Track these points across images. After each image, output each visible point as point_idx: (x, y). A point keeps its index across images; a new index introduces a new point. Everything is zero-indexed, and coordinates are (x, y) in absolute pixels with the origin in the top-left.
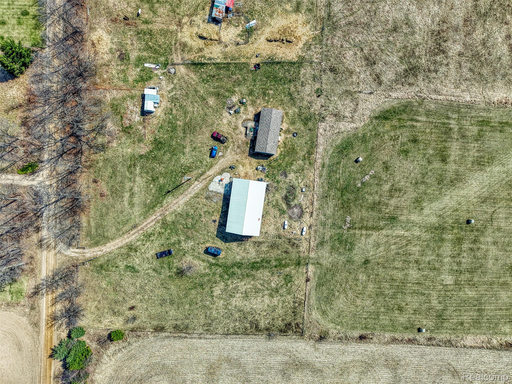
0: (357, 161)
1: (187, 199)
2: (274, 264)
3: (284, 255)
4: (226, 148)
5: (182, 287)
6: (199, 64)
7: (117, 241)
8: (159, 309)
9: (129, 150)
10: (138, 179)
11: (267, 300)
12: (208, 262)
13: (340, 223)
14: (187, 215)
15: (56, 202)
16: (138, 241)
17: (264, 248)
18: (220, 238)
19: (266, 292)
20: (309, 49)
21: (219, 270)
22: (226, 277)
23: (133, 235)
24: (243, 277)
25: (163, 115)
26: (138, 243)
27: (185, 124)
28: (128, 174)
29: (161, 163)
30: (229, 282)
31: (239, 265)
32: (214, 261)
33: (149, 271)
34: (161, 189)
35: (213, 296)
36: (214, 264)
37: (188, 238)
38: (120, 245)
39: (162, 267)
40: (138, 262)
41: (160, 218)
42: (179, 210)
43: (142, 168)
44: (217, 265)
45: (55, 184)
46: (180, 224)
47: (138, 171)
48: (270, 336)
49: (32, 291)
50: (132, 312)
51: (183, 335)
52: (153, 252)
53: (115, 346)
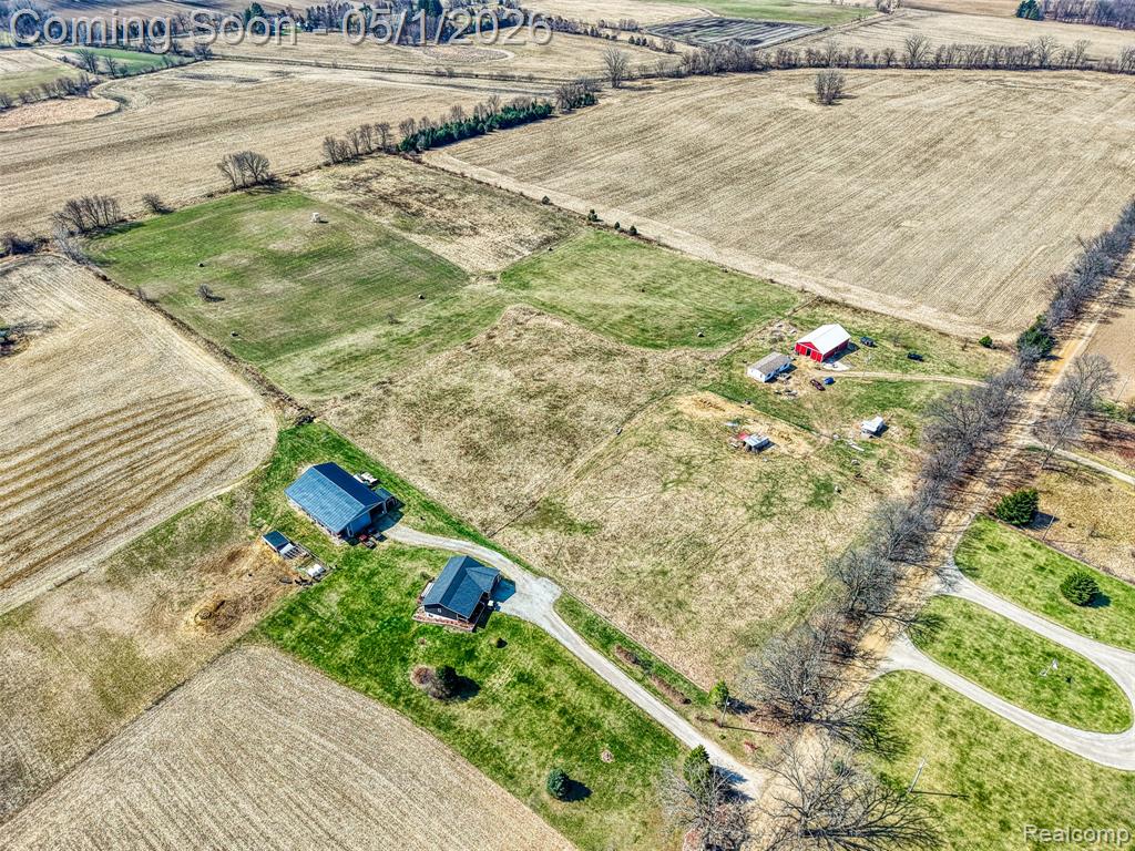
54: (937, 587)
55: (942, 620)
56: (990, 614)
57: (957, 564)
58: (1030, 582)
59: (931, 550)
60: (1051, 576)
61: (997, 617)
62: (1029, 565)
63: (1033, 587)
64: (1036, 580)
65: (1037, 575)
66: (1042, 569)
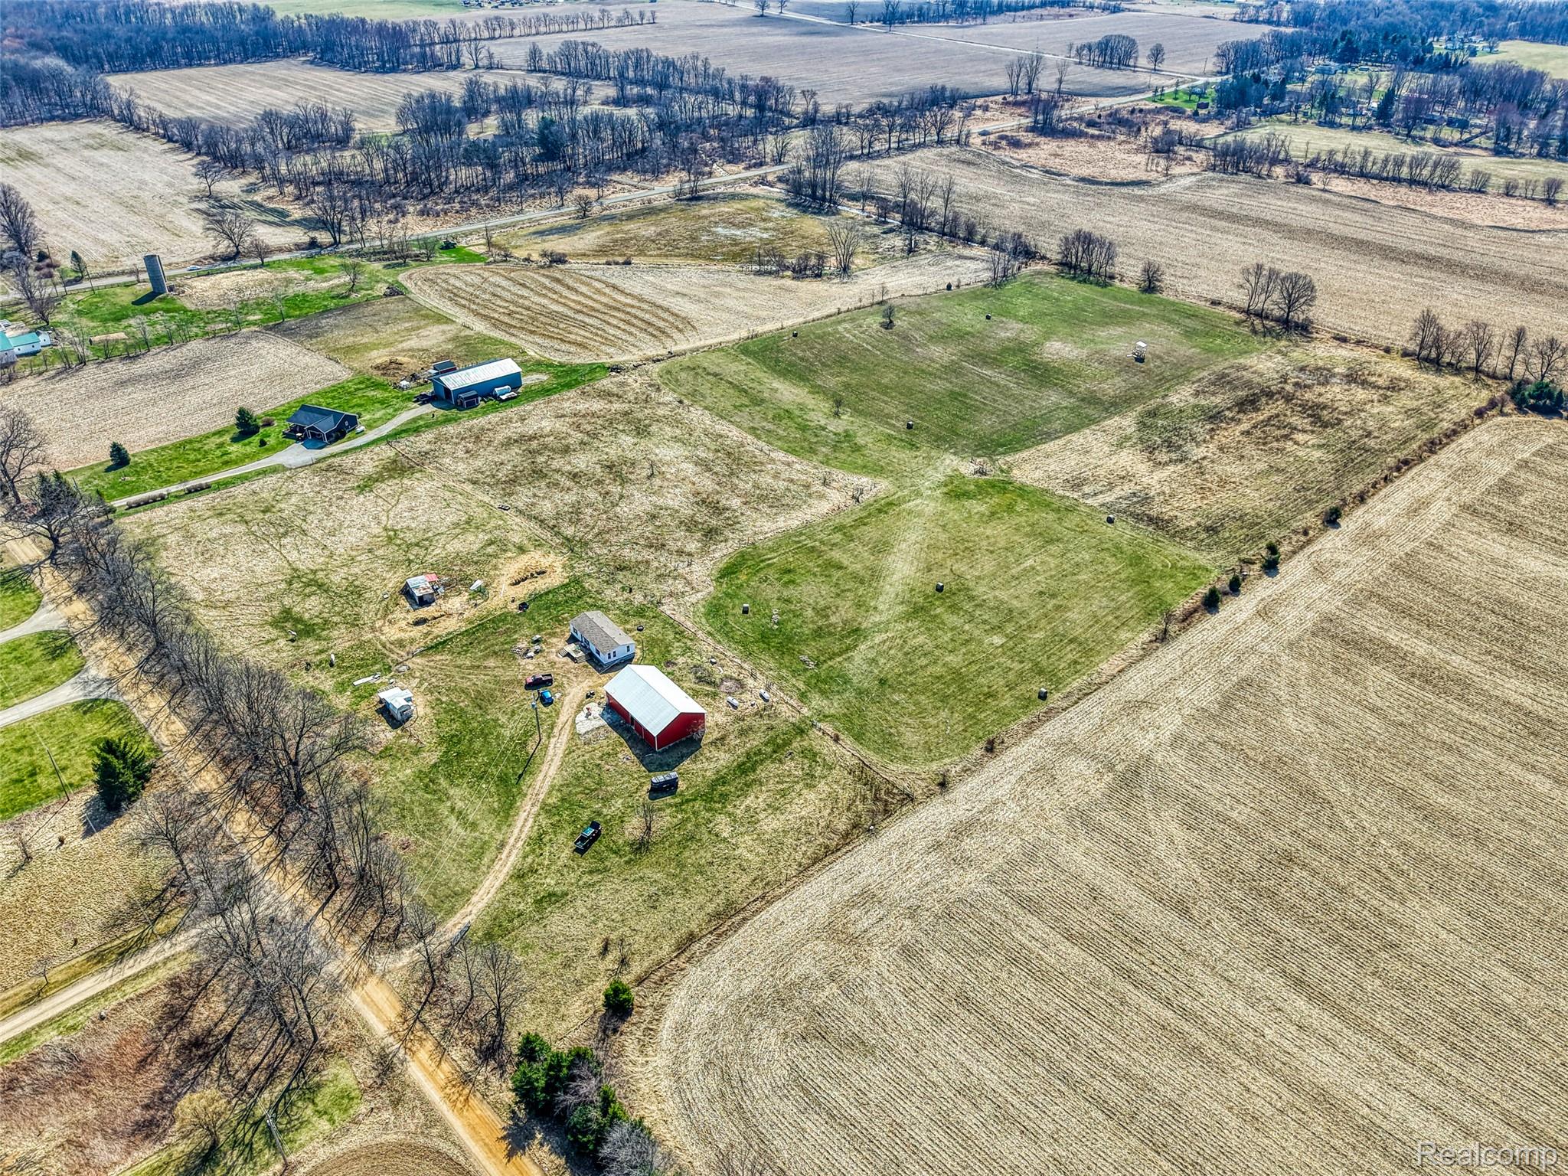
0: (745, 611)
1: (557, 762)
2: (769, 750)
3: (771, 733)
4: (561, 685)
5: (662, 860)
6: (437, 645)
7: (487, 884)
8: (657, 917)
9: (408, 771)
10: (451, 792)
11: (811, 796)
12: (671, 805)
13: (801, 666)
14: (578, 779)
15: (321, 909)
16: (525, 857)
17: (733, 741)
18: (656, 770)
19: (798, 787)
20: (572, 567)
21: (698, 805)
22: (719, 806)
23: (508, 857)
24: (743, 792)
25: (428, 710)
26: (529, 860)
27: (473, 700)
28: (429, 796)
29: (475, 754)
30: (730, 808)
31: (721, 780)
32: (678, 800)
33: (585, 879)
34: (503, 780)
35: (725, 840)
36: (682, 804)
37: (605, 800)
38: (497, 884)
39: (602, 860)
40: (553, 882)
41: (536, 809)
42: (558, 781)
43: (448, 776)
44: (688, 801)
45: (302, 891)
46: (577, 794)
47: (443, 782)
48: (872, 832)
49: (374, 1074)
50: (610, 957)
51: (736, 919)
52: (567, 852)
53: (631, 1033)
54: (93, 672)
55: (54, 659)
56: (25, 697)
57: (106, 701)
58: (26, 752)
59: (144, 687)
60: (15, 776)
61: (16, 701)
62: (45, 763)
63: (18, 751)
64: (25, 759)
65: (31, 764)
66: (33, 774)
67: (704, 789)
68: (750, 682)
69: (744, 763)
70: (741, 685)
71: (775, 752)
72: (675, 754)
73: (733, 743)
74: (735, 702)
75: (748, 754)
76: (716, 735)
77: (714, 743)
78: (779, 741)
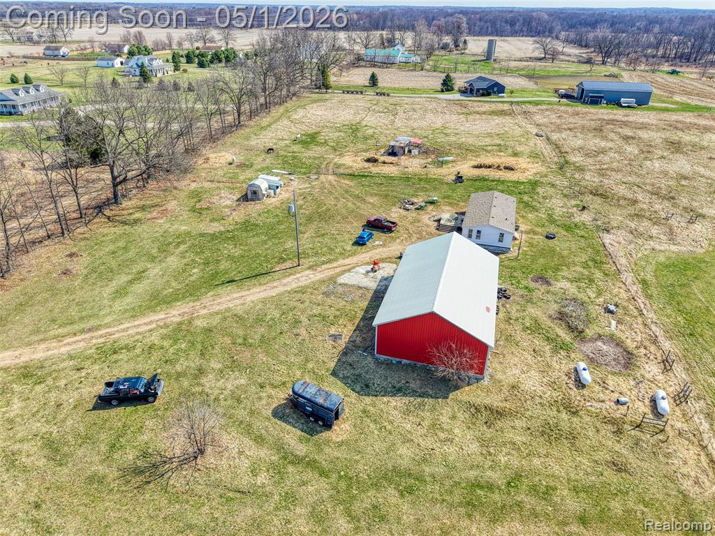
1: (272, 293)
2: (573, 505)
3: (610, 475)
6: (358, 176)
12: (279, 447)
14: (259, 320)
17: (514, 432)
18: (344, 379)
21: (316, 489)
36: (297, 461)
39: (87, 439)
42: (240, 310)
46: (228, 335)
67: (363, 469)
68: (652, 369)
69: (490, 487)
70: (628, 361)
71: (583, 520)
72: (396, 378)
73: (510, 435)
74: (586, 376)
75: (518, 476)
76: (495, 401)
77: (476, 409)
78: (616, 506)
